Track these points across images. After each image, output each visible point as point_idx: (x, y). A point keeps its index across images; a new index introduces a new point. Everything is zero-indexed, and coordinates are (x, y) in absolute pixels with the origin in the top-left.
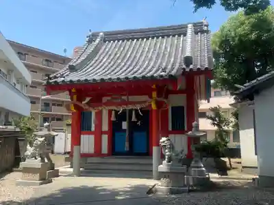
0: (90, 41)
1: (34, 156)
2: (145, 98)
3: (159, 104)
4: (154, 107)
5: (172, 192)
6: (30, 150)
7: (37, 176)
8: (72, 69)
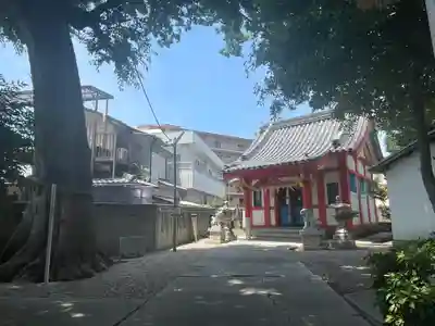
0: (261, 132)
1: (216, 224)
2: (295, 178)
3: (305, 182)
4: (301, 185)
5: (306, 249)
6: (214, 219)
7: (219, 238)
8: (244, 158)
